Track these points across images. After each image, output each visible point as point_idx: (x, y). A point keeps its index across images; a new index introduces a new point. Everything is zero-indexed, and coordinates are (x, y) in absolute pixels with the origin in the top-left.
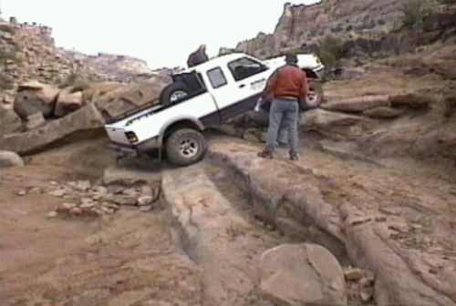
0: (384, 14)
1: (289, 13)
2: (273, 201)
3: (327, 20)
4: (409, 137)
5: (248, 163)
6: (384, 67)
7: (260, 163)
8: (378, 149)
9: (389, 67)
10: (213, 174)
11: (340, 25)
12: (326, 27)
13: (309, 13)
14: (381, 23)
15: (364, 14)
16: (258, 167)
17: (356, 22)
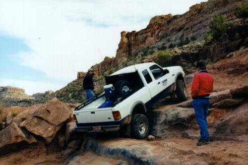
0: (194, 32)
1: (125, 40)
3: (154, 42)
5: (144, 153)
7: (153, 151)
8: (233, 130)
11: (164, 44)
12: (154, 47)
13: (140, 37)
14: (194, 39)
15: (180, 34)
16: (152, 154)
17: (175, 41)
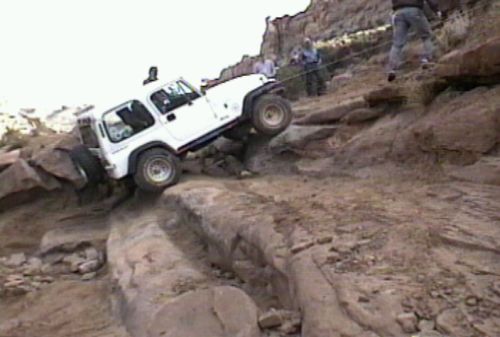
0: (380, 12)
1: (272, 28)
2: (226, 241)
3: (317, 30)
4: (387, 138)
5: (201, 201)
6: (373, 67)
9: (379, 66)
10: (166, 220)
11: (333, 32)
13: (295, 24)
15: (358, 17)
16: (211, 204)
17: (351, 27)
